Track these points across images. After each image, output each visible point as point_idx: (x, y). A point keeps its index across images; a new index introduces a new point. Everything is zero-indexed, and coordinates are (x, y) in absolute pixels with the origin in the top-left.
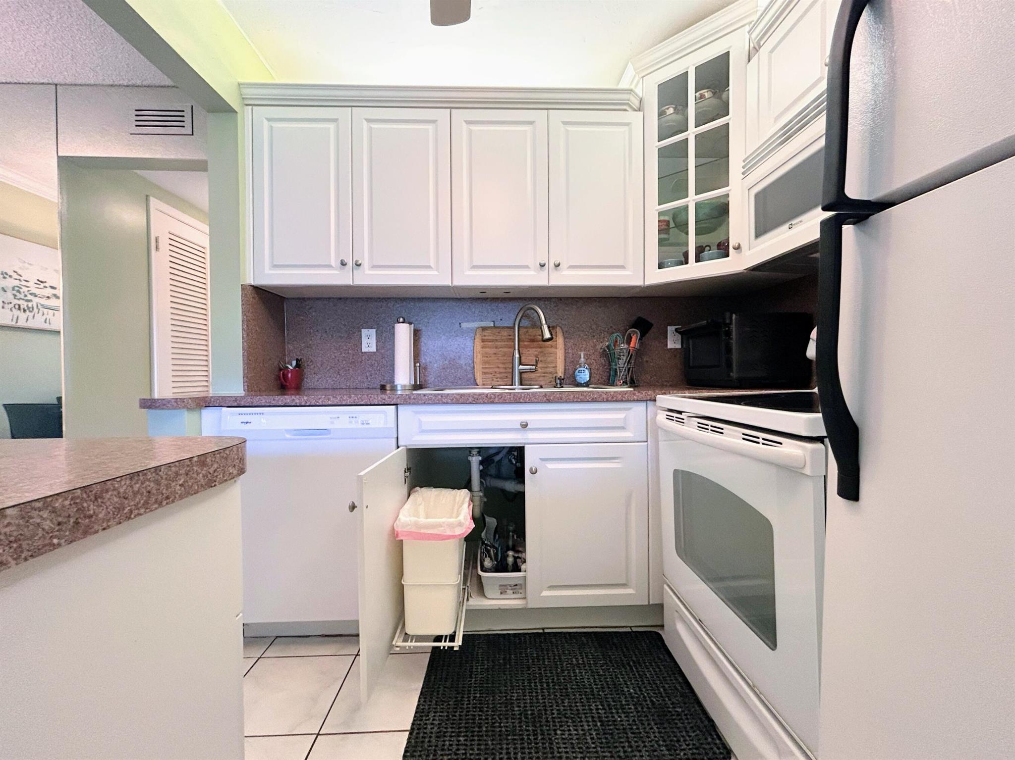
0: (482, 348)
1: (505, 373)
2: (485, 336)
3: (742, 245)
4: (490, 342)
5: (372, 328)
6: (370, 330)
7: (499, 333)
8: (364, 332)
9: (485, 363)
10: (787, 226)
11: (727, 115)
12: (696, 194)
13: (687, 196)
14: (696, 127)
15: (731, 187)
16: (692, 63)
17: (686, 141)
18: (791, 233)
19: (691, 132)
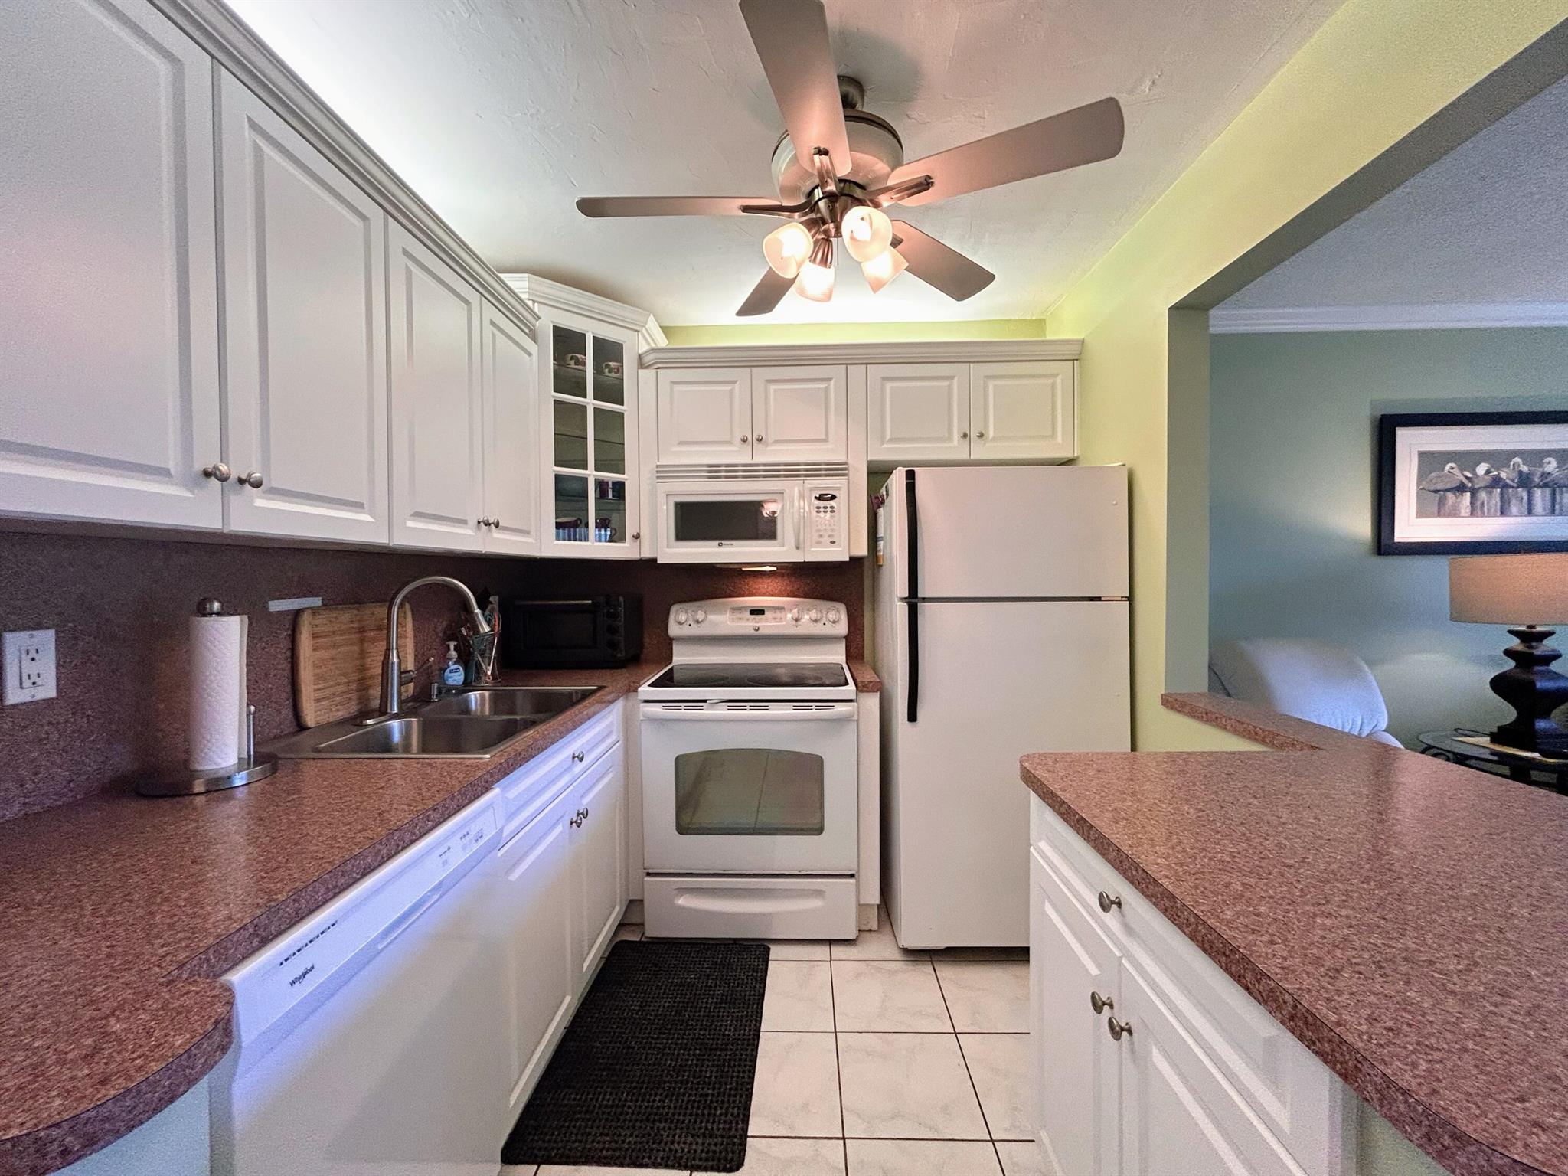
0: (314, 650)
1: (348, 692)
2: (317, 626)
3: (641, 534)
4: (325, 636)
5: (39, 626)
6: (37, 633)
7: (336, 618)
8: (14, 641)
9: (319, 678)
10: (716, 543)
11: (622, 404)
12: (596, 470)
13: (586, 468)
14: (595, 398)
15: (628, 477)
16: (591, 330)
17: (584, 408)
18: (721, 549)
19: (590, 402)
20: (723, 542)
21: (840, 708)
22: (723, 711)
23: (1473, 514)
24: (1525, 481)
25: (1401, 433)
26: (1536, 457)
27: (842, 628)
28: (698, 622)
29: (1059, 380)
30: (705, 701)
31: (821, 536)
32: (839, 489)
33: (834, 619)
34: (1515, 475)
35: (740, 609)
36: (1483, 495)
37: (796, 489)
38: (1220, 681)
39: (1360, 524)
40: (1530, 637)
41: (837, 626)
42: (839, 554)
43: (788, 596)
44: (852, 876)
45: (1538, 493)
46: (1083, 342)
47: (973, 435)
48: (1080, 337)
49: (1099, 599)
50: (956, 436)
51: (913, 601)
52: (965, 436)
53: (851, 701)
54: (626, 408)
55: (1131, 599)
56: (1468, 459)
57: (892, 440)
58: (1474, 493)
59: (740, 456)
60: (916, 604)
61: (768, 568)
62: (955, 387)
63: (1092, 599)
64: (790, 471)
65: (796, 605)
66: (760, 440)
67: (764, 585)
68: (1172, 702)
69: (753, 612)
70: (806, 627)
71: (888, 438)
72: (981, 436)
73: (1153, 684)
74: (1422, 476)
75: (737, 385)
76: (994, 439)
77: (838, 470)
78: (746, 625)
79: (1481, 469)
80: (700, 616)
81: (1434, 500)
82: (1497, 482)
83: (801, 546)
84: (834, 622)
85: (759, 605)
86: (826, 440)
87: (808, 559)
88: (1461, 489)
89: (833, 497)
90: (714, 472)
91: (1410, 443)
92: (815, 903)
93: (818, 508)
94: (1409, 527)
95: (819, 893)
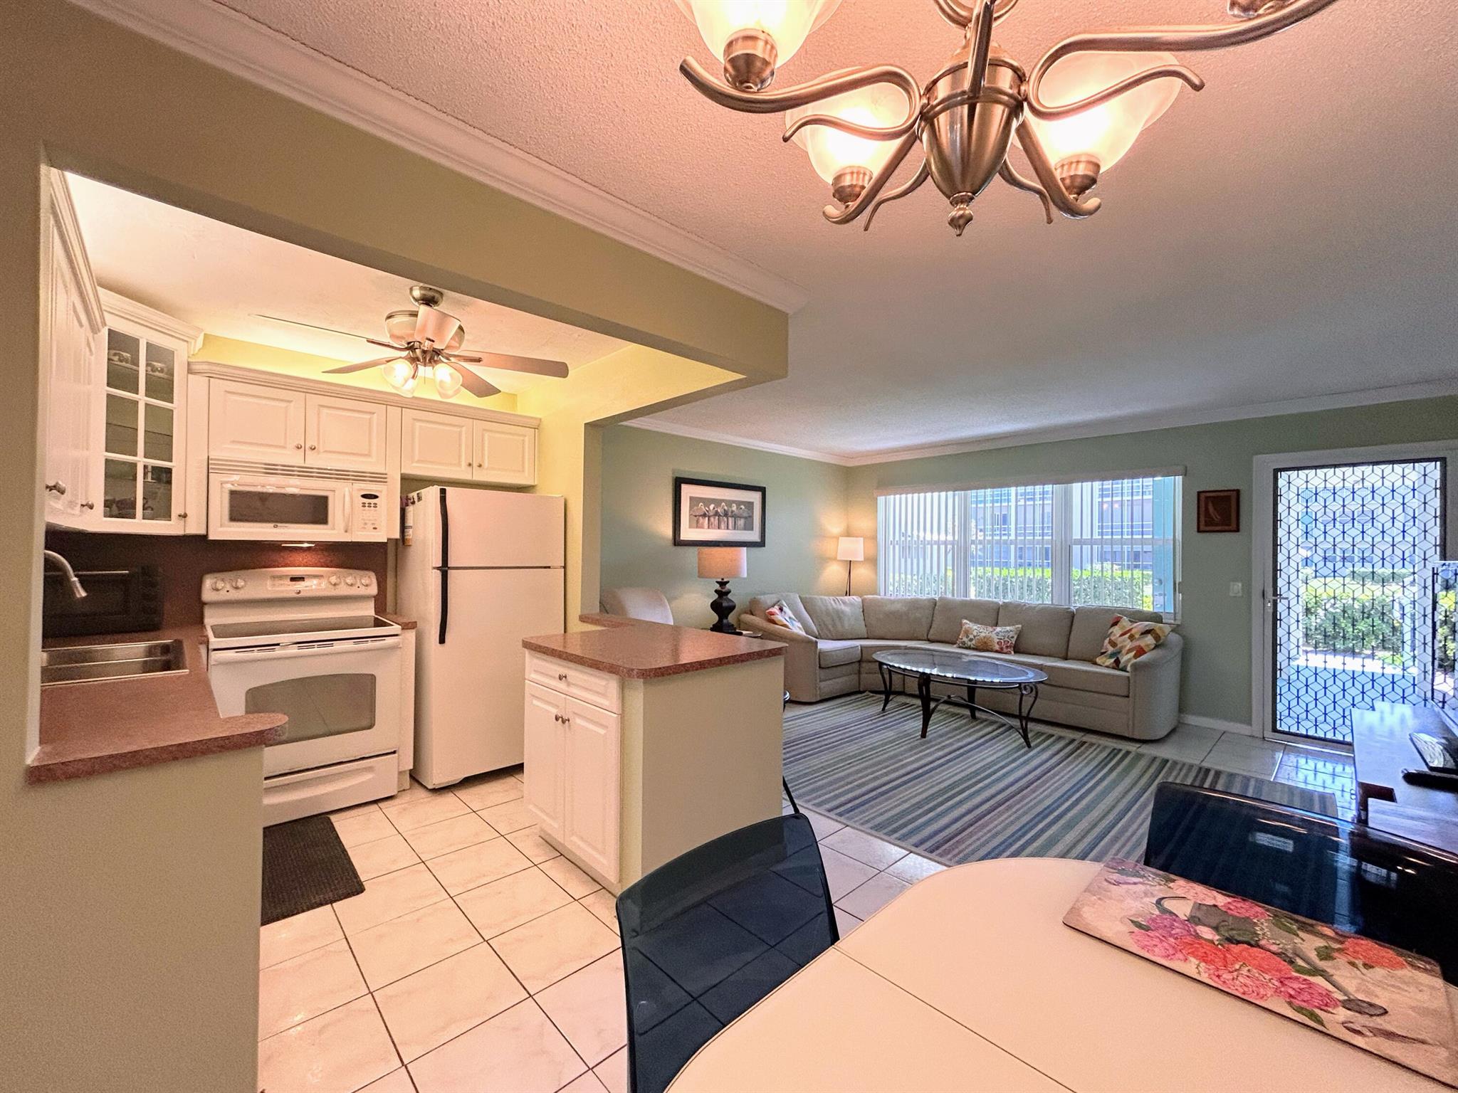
3: (190, 514)
10: (272, 525)
11: (172, 403)
12: (145, 457)
13: (135, 455)
14: (146, 396)
15: (175, 465)
16: (145, 336)
17: (136, 403)
18: (275, 530)
19: (142, 398)
20: (279, 525)
21: (389, 641)
22: (294, 650)
23: (709, 528)
24: (726, 515)
25: (683, 486)
26: (729, 503)
27: (373, 590)
28: (237, 588)
29: (527, 439)
30: (278, 645)
31: (366, 524)
32: (381, 491)
33: (366, 584)
34: (723, 510)
35: (281, 577)
36: (712, 519)
37: (347, 489)
38: (604, 607)
39: (668, 531)
40: (723, 584)
41: (369, 588)
42: (380, 537)
43: (322, 566)
44: (394, 752)
45: (730, 519)
46: (540, 419)
47: (475, 465)
48: (539, 416)
49: (549, 567)
50: (464, 464)
51: (444, 569)
52: (470, 465)
53: (397, 635)
54: (177, 405)
55: (565, 567)
56: (707, 502)
57: (418, 461)
58: (709, 517)
59: (296, 460)
60: (447, 571)
61: (306, 545)
62: (464, 433)
63: (545, 567)
64: (342, 475)
65: (334, 574)
66: (313, 449)
67: (299, 557)
68: (583, 619)
69: (293, 579)
70: (343, 590)
71: (416, 459)
72: (480, 466)
73: (575, 611)
74: (691, 508)
75: (292, 404)
76: (487, 469)
77: (380, 478)
78: (290, 589)
79: (712, 507)
80: (241, 583)
81: (696, 521)
82: (717, 514)
83: (349, 531)
84: (367, 586)
85: (301, 574)
86: (368, 455)
87: (354, 540)
88: (704, 515)
89: (376, 497)
90: (271, 469)
91: (687, 491)
92: (369, 776)
93: (364, 503)
94: (687, 534)
95: (370, 769)
